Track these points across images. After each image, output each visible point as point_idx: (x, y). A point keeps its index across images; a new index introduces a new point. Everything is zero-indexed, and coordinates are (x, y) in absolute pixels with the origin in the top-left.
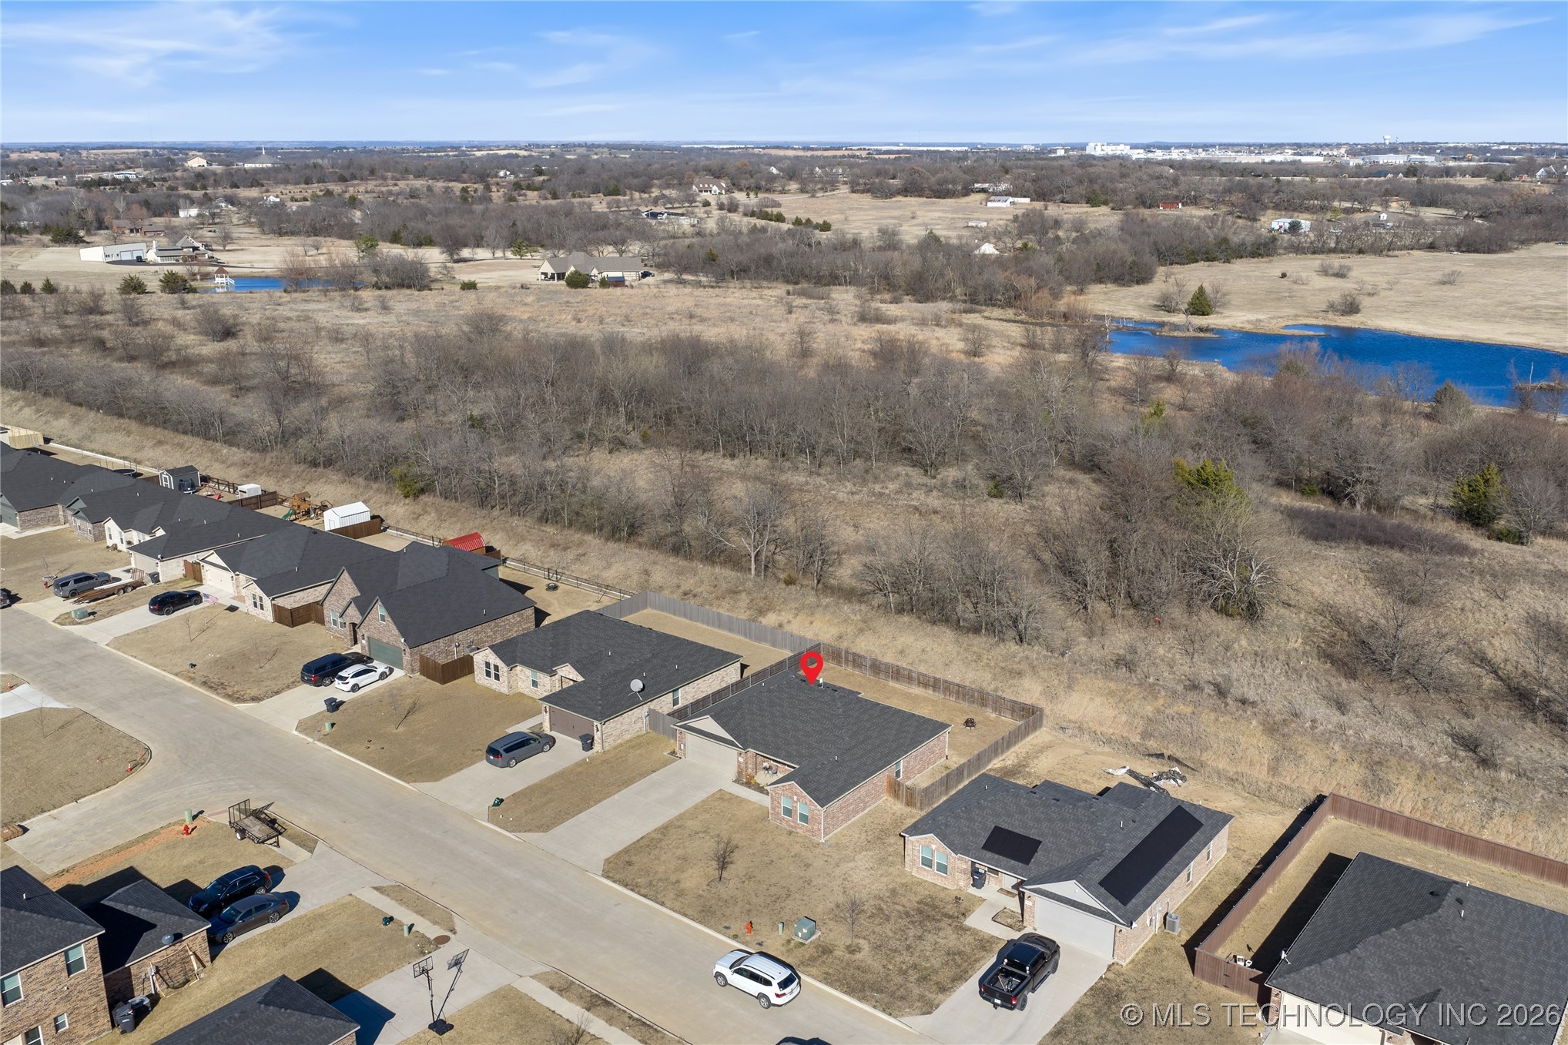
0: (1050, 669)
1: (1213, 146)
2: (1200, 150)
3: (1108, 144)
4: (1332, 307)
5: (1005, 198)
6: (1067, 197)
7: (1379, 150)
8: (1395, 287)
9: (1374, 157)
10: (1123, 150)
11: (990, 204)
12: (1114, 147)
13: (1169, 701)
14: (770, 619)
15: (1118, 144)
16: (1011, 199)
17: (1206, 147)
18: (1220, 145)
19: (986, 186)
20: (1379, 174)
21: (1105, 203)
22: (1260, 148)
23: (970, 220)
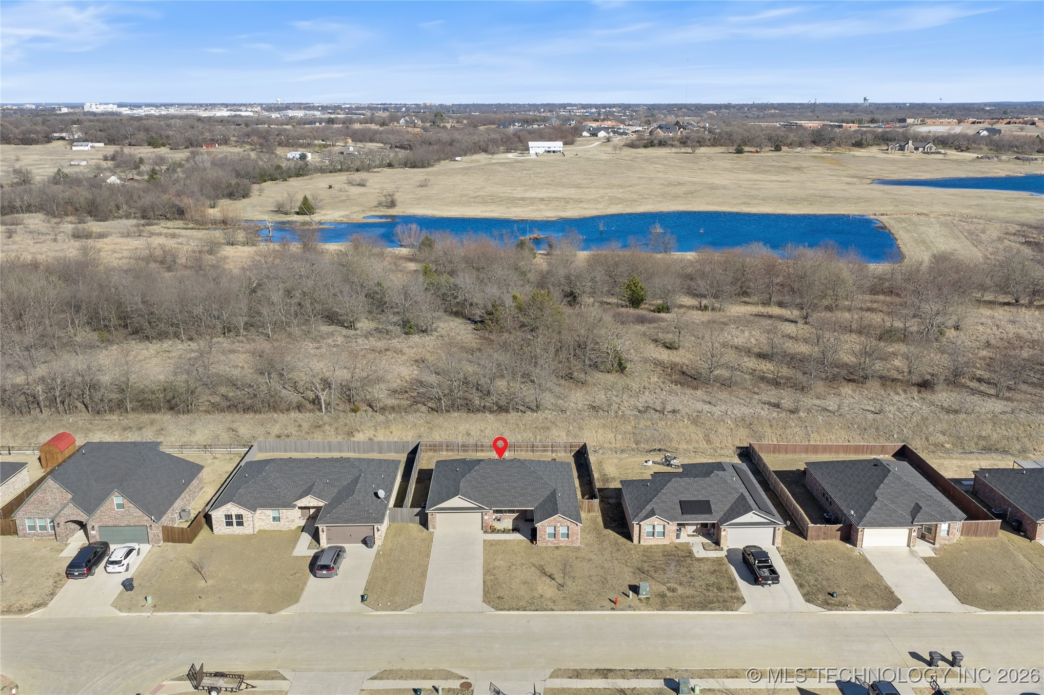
0: (563, 422)
1: (172, 105)
2: (163, 108)
3: (100, 104)
4: (380, 204)
5: (86, 143)
6: (133, 142)
7: (288, 107)
8: (400, 190)
9: (285, 112)
10: (113, 108)
11: (74, 148)
12: (105, 106)
13: (637, 421)
14: (360, 437)
15: (108, 104)
16: (90, 144)
17: (166, 106)
18: (178, 104)
19: (64, 135)
20: (311, 123)
21: (164, 145)
22: (207, 106)
23: (72, 160)
